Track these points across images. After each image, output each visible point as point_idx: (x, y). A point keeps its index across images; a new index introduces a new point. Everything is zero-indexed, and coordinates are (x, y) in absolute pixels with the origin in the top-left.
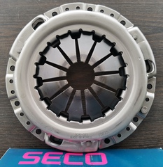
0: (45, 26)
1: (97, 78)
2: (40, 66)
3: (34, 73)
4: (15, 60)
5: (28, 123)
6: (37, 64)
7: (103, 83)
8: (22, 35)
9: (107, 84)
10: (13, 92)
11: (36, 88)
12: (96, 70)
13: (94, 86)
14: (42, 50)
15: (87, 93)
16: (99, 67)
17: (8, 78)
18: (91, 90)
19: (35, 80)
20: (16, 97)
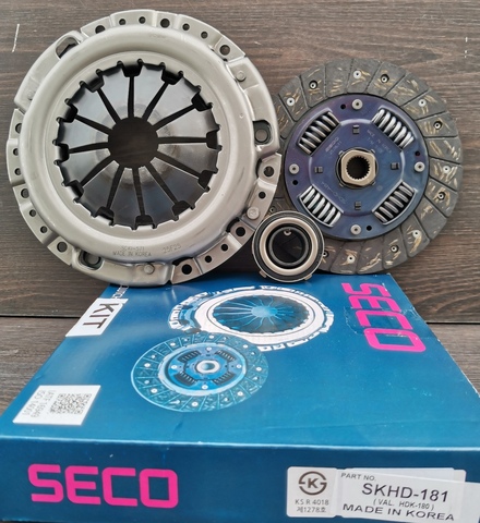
0: (77, 54)
1: (162, 148)
2: (66, 125)
3: (55, 136)
4: (24, 112)
5: (43, 230)
6: (61, 121)
7: (174, 157)
8: (38, 68)
9: (181, 160)
10: (17, 171)
11: (58, 163)
12: (160, 133)
13: (156, 162)
14: (70, 95)
15: (144, 173)
16: (166, 129)
17: (10, 147)
18: (151, 169)
19: (57, 149)
20: (23, 182)
